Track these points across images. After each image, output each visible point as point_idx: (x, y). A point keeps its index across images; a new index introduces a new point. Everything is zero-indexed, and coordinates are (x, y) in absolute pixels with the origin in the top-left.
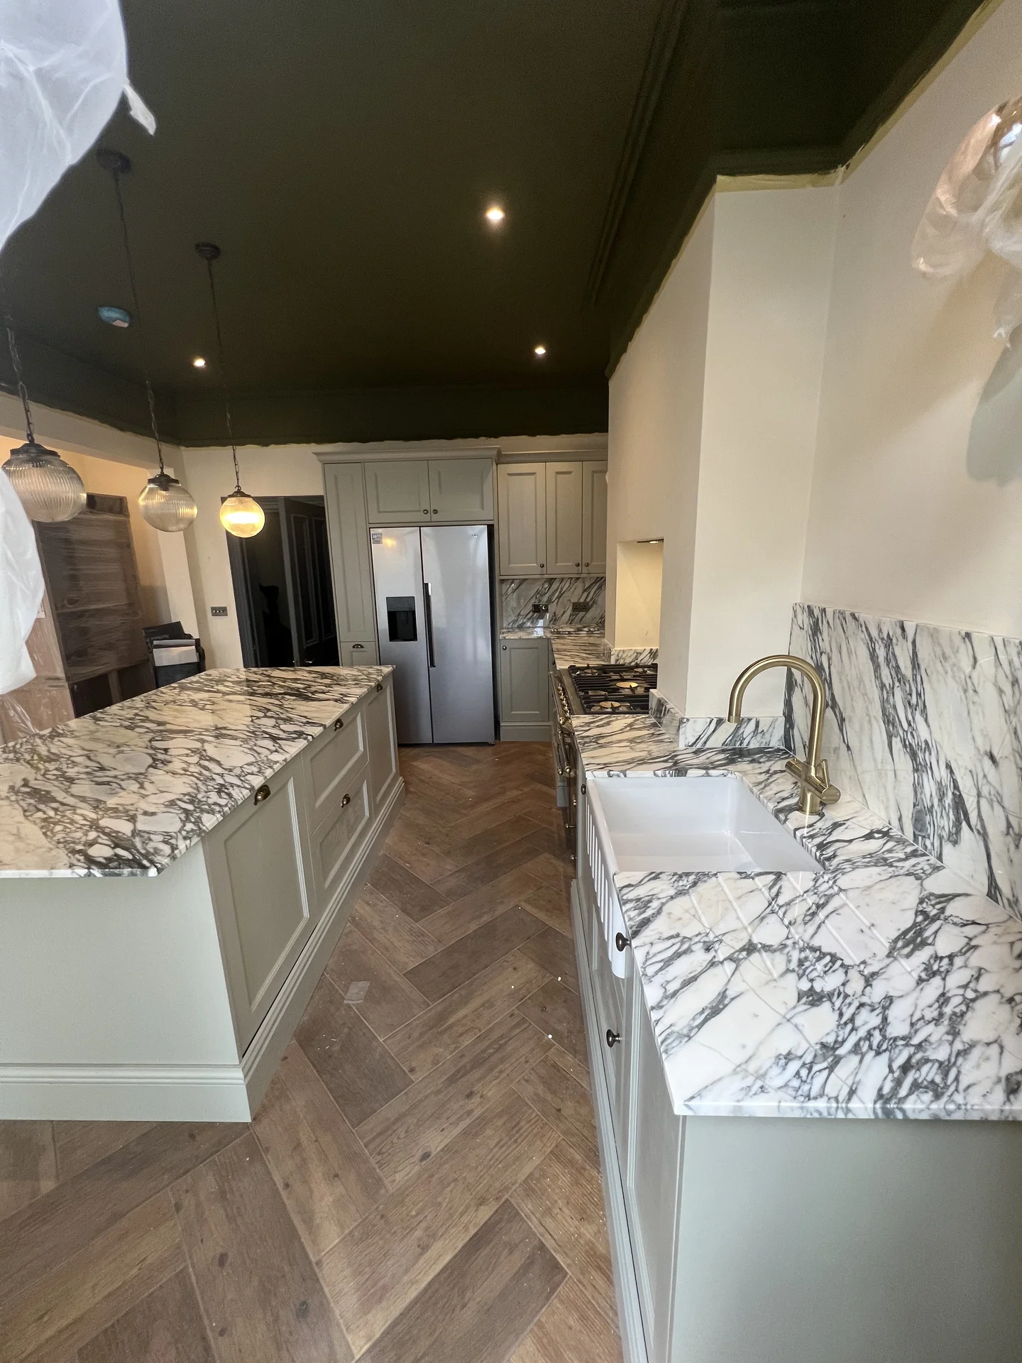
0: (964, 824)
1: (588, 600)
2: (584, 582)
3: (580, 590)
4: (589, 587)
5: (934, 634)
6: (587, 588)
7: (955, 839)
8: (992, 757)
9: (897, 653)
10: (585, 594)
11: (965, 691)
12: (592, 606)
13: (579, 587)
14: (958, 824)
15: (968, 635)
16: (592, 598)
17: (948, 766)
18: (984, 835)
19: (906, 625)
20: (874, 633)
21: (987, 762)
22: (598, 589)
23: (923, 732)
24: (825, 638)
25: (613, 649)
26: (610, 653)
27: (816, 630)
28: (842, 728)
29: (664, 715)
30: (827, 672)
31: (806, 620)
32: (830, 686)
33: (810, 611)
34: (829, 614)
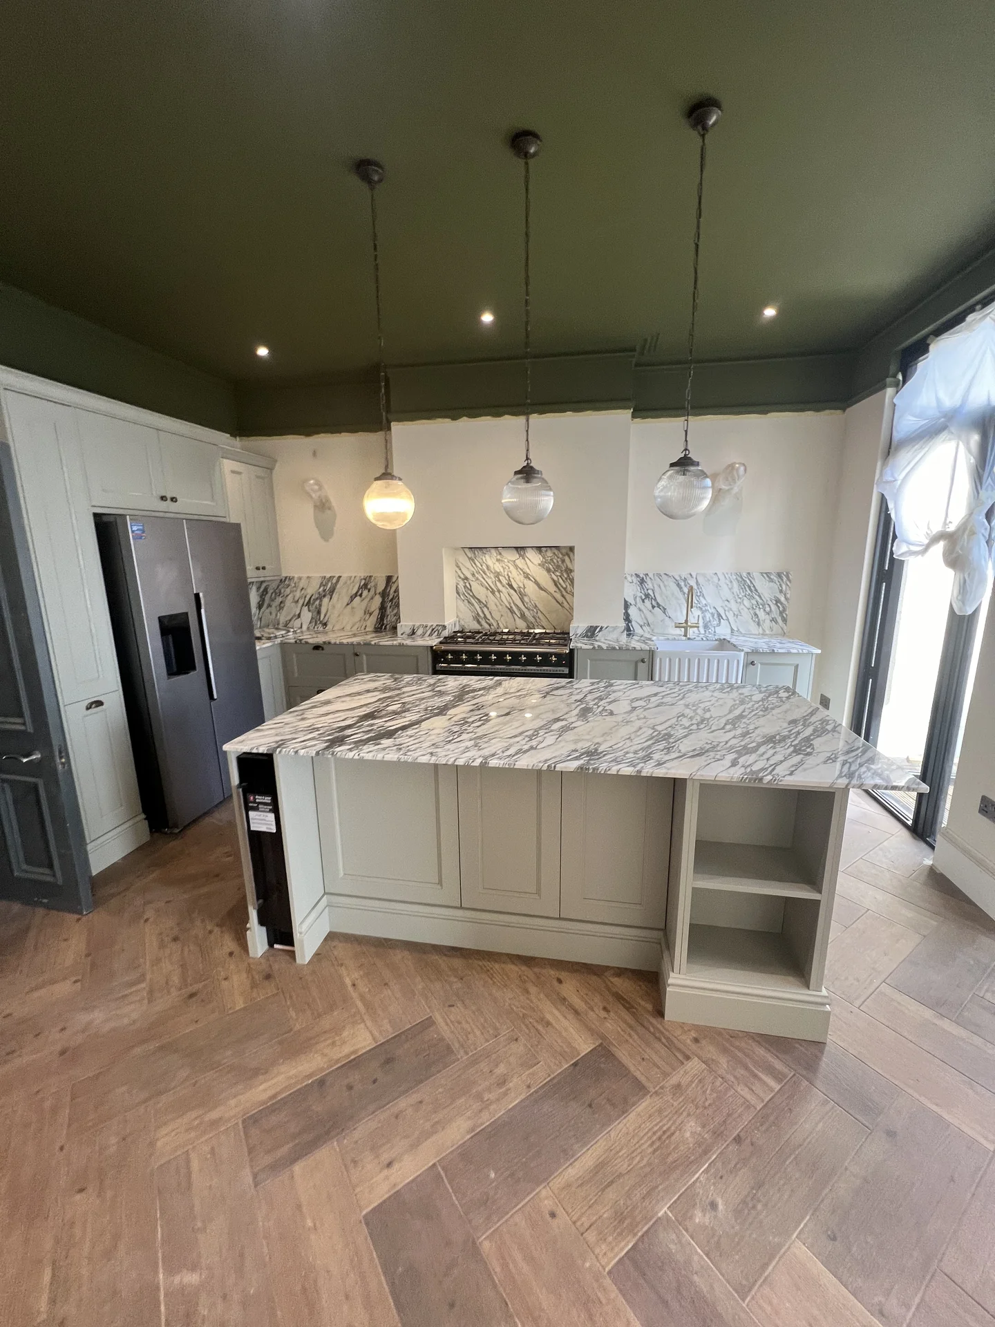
0: (722, 620)
5: (704, 575)
7: (719, 625)
8: (728, 601)
9: (689, 582)
11: (717, 587)
14: (720, 620)
15: (716, 573)
17: (714, 608)
18: (728, 620)
19: (692, 573)
20: (678, 578)
21: (726, 602)
23: (704, 602)
24: (649, 585)
25: (446, 624)
26: (444, 627)
27: (642, 582)
28: (664, 613)
29: (599, 631)
30: (653, 596)
31: (635, 580)
32: (655, 600)
33: (637, 576)
34: (651, 575)
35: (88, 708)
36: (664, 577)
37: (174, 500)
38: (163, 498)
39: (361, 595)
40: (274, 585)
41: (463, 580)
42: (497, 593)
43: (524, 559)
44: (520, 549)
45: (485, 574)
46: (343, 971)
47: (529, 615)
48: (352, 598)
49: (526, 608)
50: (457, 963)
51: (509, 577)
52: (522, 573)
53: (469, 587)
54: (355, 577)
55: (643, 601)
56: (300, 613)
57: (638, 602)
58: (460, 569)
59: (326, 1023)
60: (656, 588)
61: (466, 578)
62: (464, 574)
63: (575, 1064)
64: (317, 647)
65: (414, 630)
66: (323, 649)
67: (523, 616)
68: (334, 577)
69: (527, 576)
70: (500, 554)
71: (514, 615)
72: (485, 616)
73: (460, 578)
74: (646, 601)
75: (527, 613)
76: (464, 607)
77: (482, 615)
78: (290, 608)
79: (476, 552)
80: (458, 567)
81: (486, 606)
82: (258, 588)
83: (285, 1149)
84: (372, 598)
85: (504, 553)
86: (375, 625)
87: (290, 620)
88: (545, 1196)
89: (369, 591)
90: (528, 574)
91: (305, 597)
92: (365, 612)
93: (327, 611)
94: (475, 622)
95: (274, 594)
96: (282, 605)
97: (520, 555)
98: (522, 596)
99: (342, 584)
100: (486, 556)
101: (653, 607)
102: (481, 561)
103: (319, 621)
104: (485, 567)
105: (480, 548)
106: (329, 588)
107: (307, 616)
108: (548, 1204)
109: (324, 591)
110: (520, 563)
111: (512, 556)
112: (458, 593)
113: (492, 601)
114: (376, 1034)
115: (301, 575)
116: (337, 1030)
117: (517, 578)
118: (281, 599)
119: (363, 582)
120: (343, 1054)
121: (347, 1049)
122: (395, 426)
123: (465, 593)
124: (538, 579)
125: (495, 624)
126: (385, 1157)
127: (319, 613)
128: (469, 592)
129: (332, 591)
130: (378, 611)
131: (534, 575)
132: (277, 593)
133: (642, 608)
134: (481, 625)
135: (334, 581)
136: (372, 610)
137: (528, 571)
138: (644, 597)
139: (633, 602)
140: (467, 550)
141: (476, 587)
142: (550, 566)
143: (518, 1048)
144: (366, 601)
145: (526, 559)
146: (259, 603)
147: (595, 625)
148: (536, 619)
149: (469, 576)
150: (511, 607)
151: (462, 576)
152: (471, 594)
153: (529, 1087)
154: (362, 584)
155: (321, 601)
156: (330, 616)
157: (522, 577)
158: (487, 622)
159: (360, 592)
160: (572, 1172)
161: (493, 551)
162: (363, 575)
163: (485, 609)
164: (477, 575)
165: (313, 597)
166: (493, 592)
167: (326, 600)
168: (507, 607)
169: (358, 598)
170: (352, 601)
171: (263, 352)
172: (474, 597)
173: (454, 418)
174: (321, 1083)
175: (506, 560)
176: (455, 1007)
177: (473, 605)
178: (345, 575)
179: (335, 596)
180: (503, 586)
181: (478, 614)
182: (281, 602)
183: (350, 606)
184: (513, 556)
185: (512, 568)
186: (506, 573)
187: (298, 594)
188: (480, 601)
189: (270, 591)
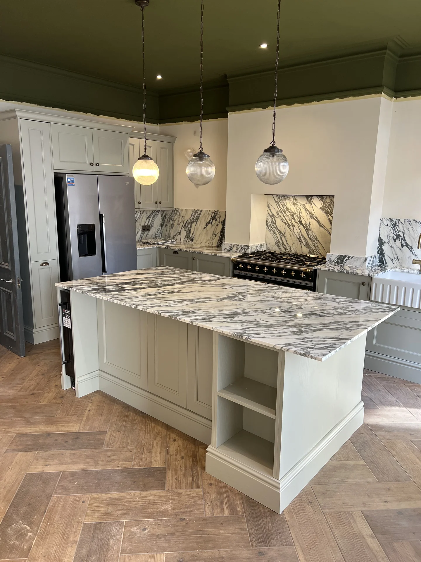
1: (149, 224)
2: (147, 213)
3: (145, 218)
4: (150, 216)
6: (148, 217)
10: (148, 220)
12: (151, 227)
13: (145, 216)
16: (151, 223)
22: (153, 217)
24: (400, 227)
25: (249, 245)
26: (248, 247)
27: (395, 225)
28: (411, 251)
29: (347, 260)
30: (403, 236)
31: (389, 223)
32: (405, 240)
33: (391, 220)
34: (402, 220)
35: (42, 265)
36: (413, 223)
37: (97, 165)
38: (92, 164)
39: (211, 223)
40: (169, 213)
41: (271, 216)
42: (291, 227)
43: (311, 203)
44: (309, 197)
45: (285, 213)
46: (90, 405)
47: (312, 244)
48: (207, 225)
49: (310, 239)
50: (138, 418)
51: (300, 216)
52: (309, 213)
53: (274, 222)
54: (210, 211)
55: (395, 241)
56: (180, 232)
57: (390, 241)
58: (270, 209)
59: (67, 419)
60: (406, 232)
61: (273, 216)
62: (272, 213)
63: (144, 468)
64: (175, 252)
65: (231, 247)
66: (178, 254)
67: (307, 245)
68: (199, 210)
69: (312, 216)
70: (296, 199)
71: (302, 243)
72: (283, 243)
73: (269, 214)
74: (397, 241)
75: (310, 242)
76: (270, 235)
77: (281, 242)
78: (177, 228)
79: (280, 198)
80: (269, 207)
81: (284, 235)
82: (162, 215)
83: (21, 447)
84: (217, 225)
85: (298, 199)
86: (218, 243)
87: (175, 235)
88: (87, 497)
89: (216, 221)
90: (313, 215)
91: (184, 222)
92: (213, 234)
93: (194, 232)
94: (276, 246)
95: (169, 219)
96: (172, 226)
97: (309, 201)
98: (307, 230)
99: (202, 215)
100: (287, 200)
101: (403, 246)
102: (283, 204)
103: (190, 238)
104: (285, 208)
105: (284, 195)
106: (196, 216)
107: (184, 233)
108: (85, 499)
109: (193, 219)
110: (308, 206)
111: (302, 201)
112: (267, 225)
113: (288, 232)
114: (81, 429)
115: (182, 208)
116: (68, 422)
117: (305, 218)
118: (172, 222)
119: (213, 214)
120: (64, 430)
121: (67, 429)
122: (231, 115)
123: (271, 225)
124: (319, 219)
125: (288, 248)
126: (47, 463)
127: (190, 232)
128: (274, 225)
129: (197, 219)
130: (219, 234)
131: (317, 216)
132: (171, 218)
133: (394, 246)
134: (280, 249)
135: (199, 213)
136: (217, 233)
137: (313, 213)
138: (395, 237)
139: (386, 241)
140: (275, 197)
141: (279, 222)
142: (329, 210)
143: (128, 454)
144: (214, 226)
145: (312, 204)
146: (161, 223)
147: (344, 255)
148: (316, 248)
149: (275, 214)
150: (300, 237)
151: (271, 214)
152: (275, 226)
153: (118, 467)
154: (212, 216)
155: (191, 225)
156: (195, 234)
157: (309, 217)
158: (284, 247)
159: (211, 221)
160: (104, 495)
161: (291, 197)
162: (214, 210)
163: (283, 238)
164: (280, 214)
165: (188, 222)
166: (289, 226)
167: (194, 224)
168: (297, 237)
169: (210, 224)
170: (207, 226)
171: (159, 77)
172: (277, 228)
173: (264, 108)
174: (48, 435)
175: (299, 204)
176: (119, 432)
177: (276, 234)
178: (204, 210)
179: (199, 222)
180: (296, 222)
181: (279, 241)
182: (172, 224)
183: (205, 229)
184: (304, 201)
185: (303, 210)
186: (298, 213)
187: (180, 220)
188: (280, 232)
189: (167, 217)
